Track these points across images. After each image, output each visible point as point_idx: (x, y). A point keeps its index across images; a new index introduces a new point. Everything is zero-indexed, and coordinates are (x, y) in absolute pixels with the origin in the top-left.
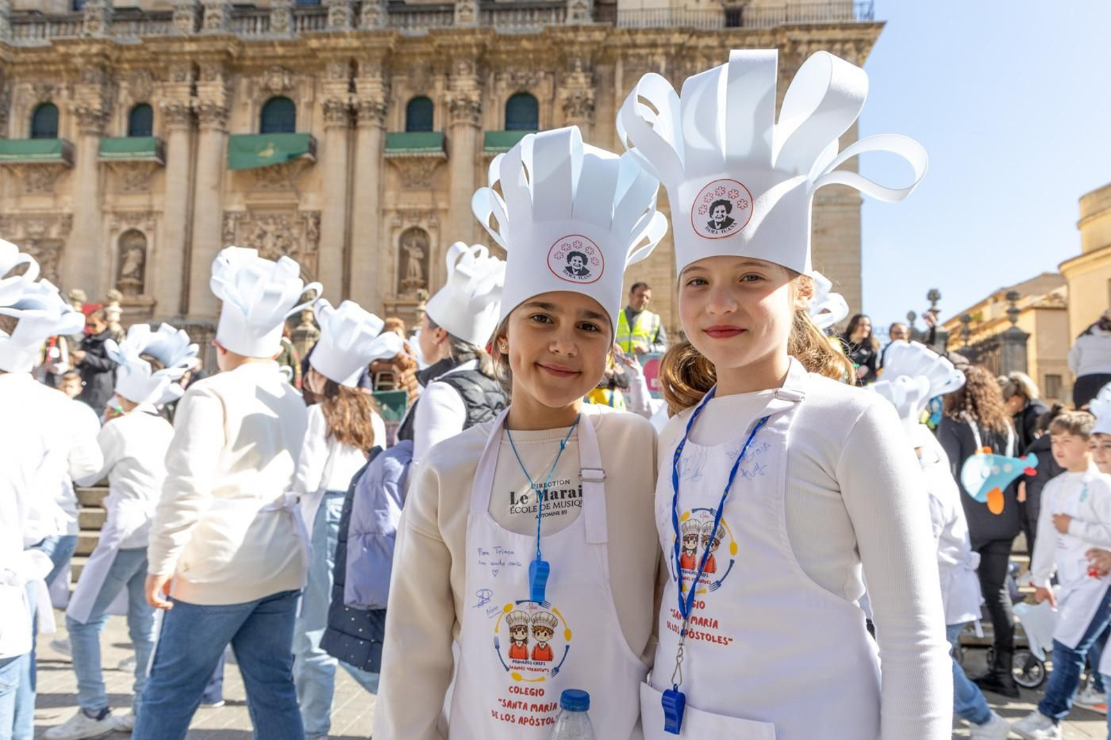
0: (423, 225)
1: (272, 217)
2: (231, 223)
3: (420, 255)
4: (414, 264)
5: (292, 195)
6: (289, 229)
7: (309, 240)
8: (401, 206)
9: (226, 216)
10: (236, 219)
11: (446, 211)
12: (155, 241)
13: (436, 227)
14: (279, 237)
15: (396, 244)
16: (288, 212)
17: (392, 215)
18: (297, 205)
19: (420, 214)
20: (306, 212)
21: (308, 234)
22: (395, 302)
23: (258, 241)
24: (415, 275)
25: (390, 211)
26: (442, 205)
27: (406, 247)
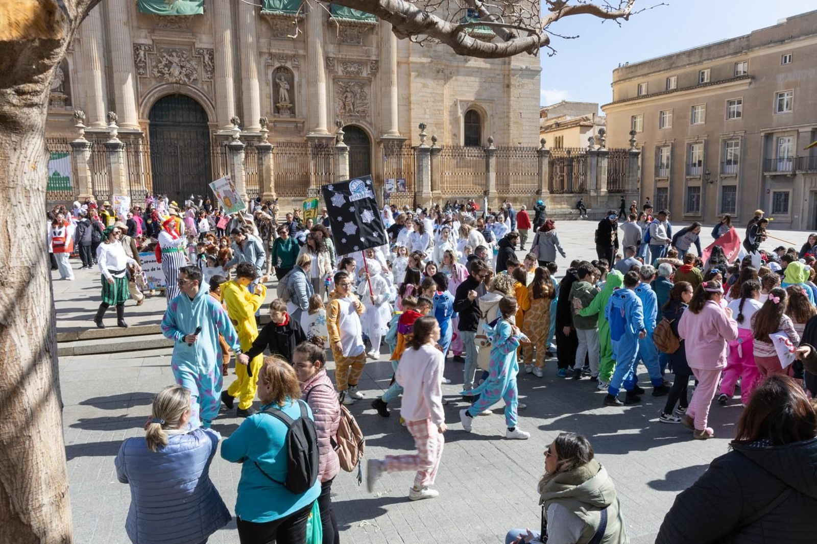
0: (289, 65)
1: (174, 51)
2: (142, 53)
3: (287, 86)
4: (283, 92)
5: (189, 35)
6: (188, 61)
7: (207, 71)
8: (273, 51)
9: (137, 48)
10: (145, 51)
11: (304, 56)
12: (75, 63)
13: (297, 67)
14: (182, 67)
15: (270, 77)
16: (186, 47)
17: (266, 56)
18: (194, 43)
19: (287, 57)
20: (203, 49)
21: (205, 66)
22: (273, 119)
23: (166, 69)
24: (285, 100)
25: (265, 53)
26: (301, 52)
27: (277, 81)
